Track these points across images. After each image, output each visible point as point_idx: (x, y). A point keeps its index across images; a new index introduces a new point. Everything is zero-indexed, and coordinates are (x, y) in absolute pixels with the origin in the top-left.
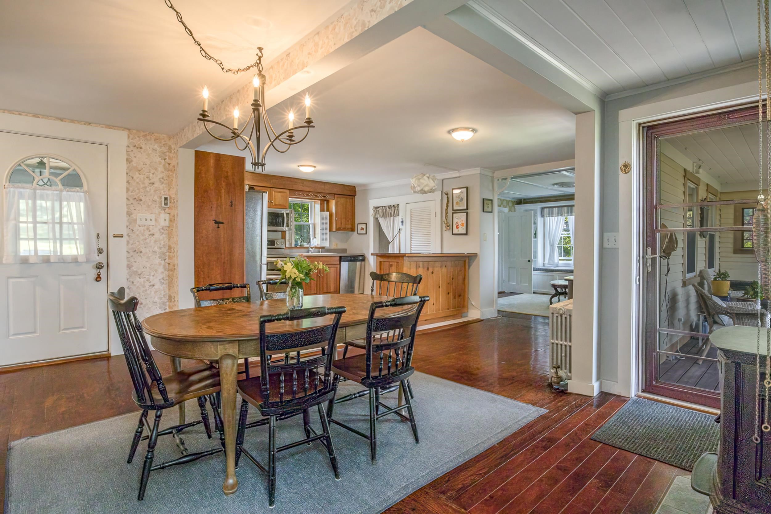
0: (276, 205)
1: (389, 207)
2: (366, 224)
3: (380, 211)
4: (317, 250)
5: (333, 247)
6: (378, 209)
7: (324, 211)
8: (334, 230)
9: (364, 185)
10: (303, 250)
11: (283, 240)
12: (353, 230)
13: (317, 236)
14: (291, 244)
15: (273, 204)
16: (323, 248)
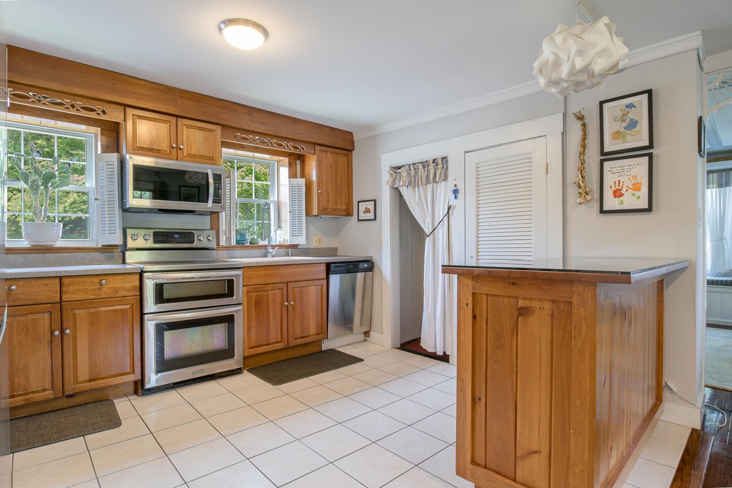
0: (189, 155)
1: (425, 164)
2: (375, 201)
3: (404, 174)
4: (282, 251)
5: (314, 245)
6: (399, 171)
7: (296, 177)
8: (315, 212)
9: (369, 127)
10: (256, 252)
11: (214, 232)
12: (348, 213)
13: (283, 225)
14: (229, 239)
15: (185, 154)
16: (295, 246)
